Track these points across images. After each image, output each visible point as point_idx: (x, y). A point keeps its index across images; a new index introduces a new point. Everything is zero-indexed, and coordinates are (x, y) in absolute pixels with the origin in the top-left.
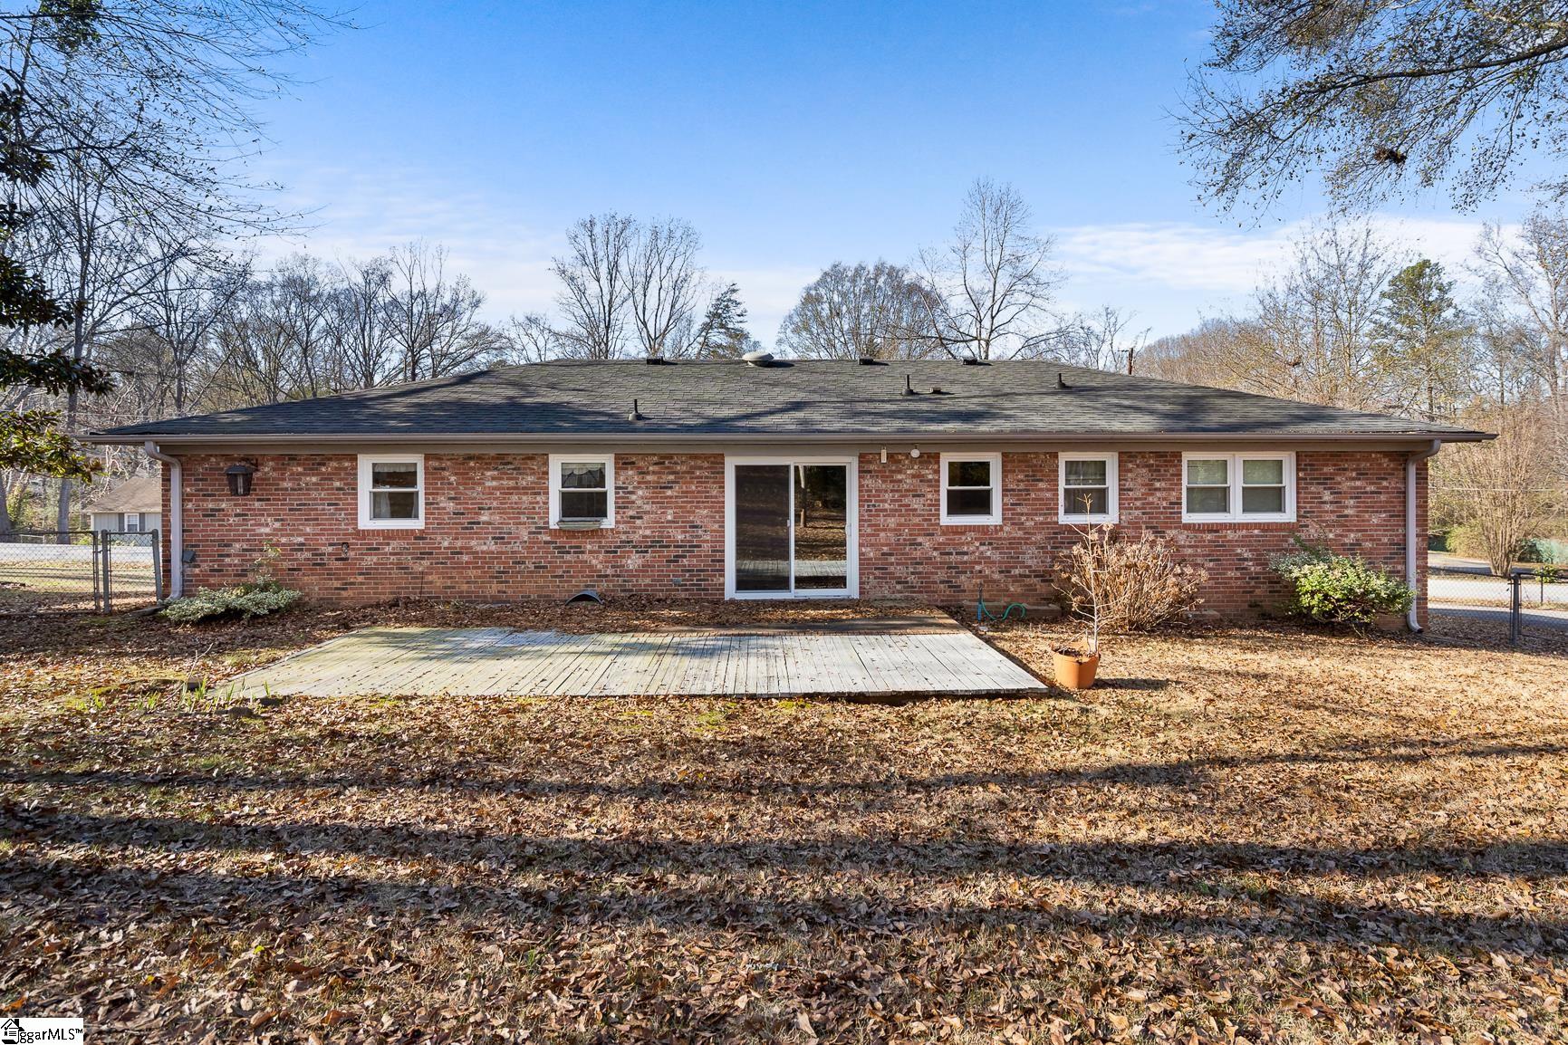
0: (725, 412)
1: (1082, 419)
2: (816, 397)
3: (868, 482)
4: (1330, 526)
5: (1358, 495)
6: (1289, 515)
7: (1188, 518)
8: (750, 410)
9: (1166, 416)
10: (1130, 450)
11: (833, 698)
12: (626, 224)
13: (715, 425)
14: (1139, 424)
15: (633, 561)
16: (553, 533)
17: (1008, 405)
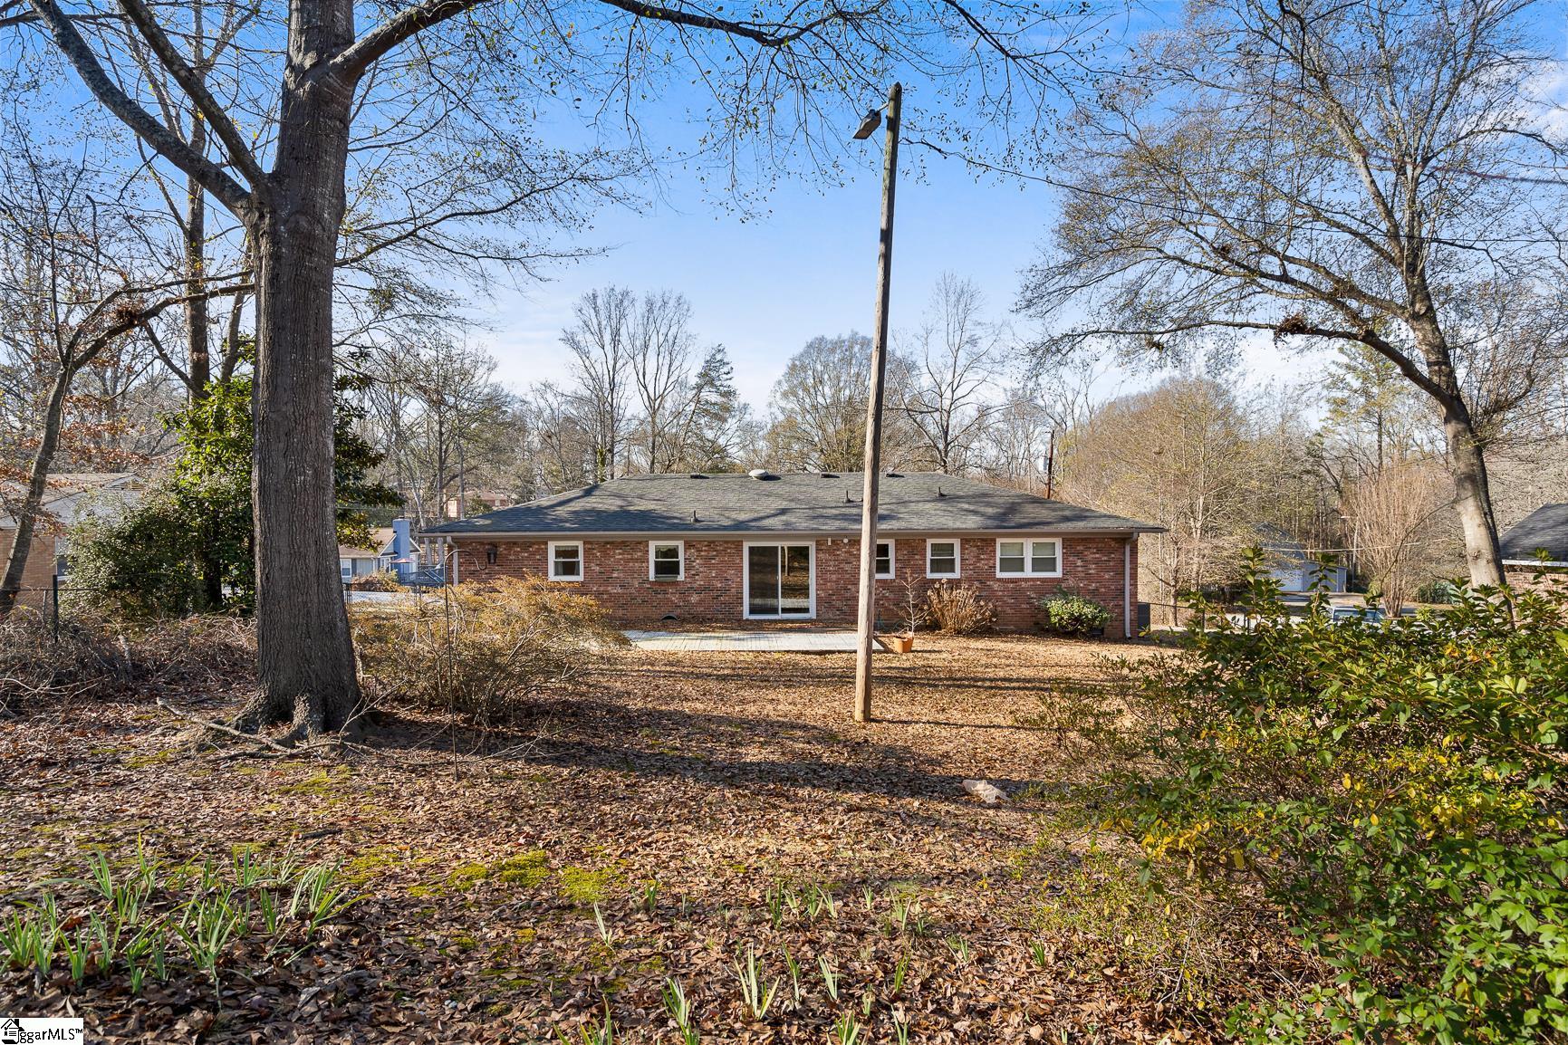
0: (743, 517)
1: (942, 520)
2: (793, 505)
3: (821, 555)
4: (1081, 579)
5: (1097, 562)
6: (1058, 574)
7: (999, 575)
8: (756, 515)
9: (990, 517)
10: (967, 539)
11: (797, 652)
12: (625, 294)
13: (739, 525)
14: (971, 523)
15: (694, 598)
16: (651, 583)
17: (903, 510)
